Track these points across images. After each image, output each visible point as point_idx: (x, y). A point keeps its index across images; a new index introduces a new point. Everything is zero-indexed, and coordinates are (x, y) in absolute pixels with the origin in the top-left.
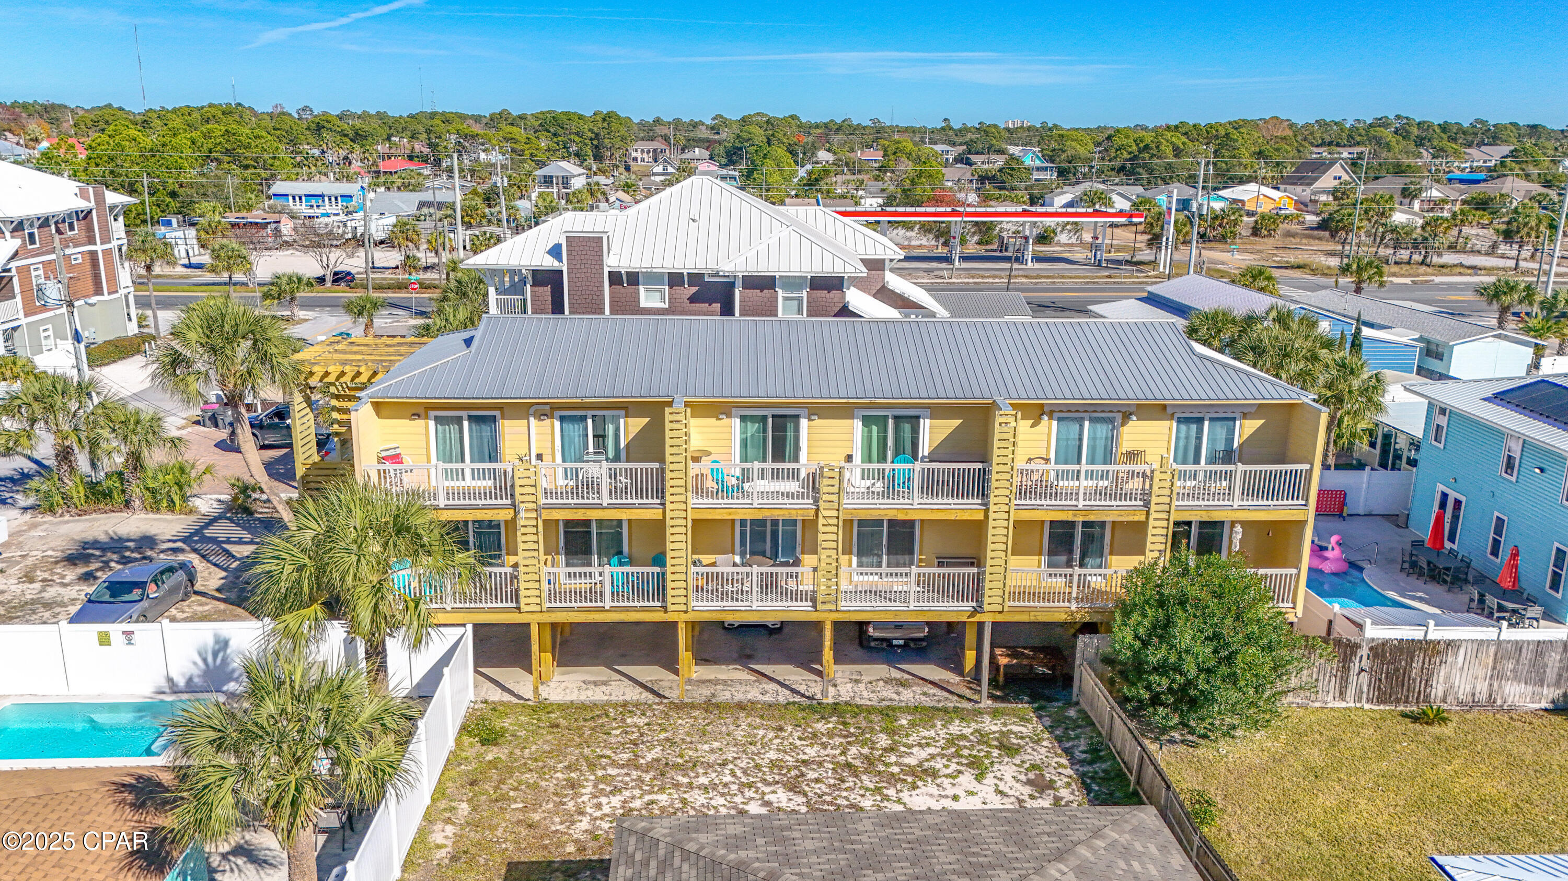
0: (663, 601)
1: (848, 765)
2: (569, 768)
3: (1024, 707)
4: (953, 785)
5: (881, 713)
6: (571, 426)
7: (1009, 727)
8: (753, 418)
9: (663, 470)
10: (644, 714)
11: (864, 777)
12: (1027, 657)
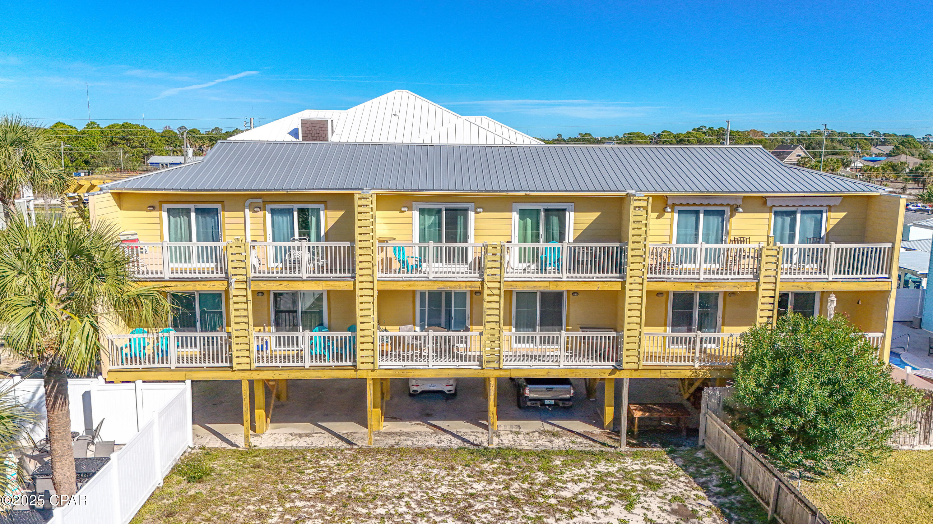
0: (354, 361)
1: (511, 498)
2: (261, 501)
3: (658, 451)
4: (606, 514)
5: (538, 455)
6: (280, 218)
7: (648, 466)
8: (430, 212)
9: (353, 248)
10: (336, 457)
11: (526, 508)
12: (658, 411)
